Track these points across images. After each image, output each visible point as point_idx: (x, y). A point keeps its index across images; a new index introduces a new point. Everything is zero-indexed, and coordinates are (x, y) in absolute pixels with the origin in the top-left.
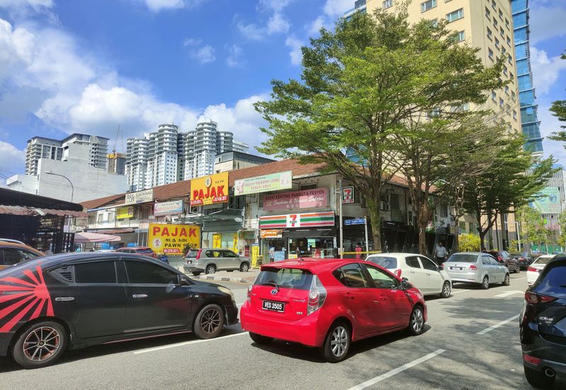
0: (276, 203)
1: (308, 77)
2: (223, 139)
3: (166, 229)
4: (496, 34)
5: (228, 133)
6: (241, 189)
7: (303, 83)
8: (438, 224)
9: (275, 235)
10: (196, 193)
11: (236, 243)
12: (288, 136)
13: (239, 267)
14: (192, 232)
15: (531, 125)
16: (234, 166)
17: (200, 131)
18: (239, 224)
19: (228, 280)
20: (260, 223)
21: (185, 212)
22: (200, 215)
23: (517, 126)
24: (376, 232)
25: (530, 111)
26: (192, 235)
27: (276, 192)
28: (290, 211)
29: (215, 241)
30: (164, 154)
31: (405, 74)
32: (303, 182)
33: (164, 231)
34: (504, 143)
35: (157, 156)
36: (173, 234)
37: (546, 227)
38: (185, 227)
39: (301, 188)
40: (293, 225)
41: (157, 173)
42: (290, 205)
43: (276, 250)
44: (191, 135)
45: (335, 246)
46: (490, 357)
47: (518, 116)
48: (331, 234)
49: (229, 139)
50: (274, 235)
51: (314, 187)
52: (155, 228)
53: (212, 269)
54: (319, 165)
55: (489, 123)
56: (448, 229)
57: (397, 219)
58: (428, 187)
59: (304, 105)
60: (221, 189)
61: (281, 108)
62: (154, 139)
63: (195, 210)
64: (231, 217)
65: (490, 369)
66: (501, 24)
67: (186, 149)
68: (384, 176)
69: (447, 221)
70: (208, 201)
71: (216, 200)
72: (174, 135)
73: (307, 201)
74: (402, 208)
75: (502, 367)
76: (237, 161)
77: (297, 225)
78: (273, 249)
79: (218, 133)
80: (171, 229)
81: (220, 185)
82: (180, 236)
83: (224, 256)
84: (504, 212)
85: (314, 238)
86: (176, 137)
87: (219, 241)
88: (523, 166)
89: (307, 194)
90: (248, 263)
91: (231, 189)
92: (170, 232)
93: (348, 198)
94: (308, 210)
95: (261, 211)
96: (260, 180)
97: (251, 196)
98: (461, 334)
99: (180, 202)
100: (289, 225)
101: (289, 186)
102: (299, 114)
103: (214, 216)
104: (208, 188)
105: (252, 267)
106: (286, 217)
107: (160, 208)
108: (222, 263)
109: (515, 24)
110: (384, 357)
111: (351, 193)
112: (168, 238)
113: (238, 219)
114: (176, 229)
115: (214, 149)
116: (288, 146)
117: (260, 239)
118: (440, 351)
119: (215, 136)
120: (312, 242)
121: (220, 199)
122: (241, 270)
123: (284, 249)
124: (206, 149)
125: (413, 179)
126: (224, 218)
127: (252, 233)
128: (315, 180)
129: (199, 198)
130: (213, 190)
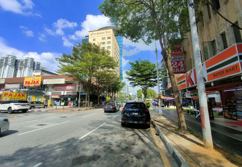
0: (58, 87)
1: (74, 55)
2: (36, 64)
3: (11, 94)
4: (116, 54)
5: (38, 63)
6: (46, 82)
7: (72, 56)
8: (102, 95)
9: (57, 97)
10: (26, 82)
11: (42, 99)
12: (66, 69)
13: (43, 107)
14: (23, 95)
15: (121, 74)
16: (41, 74)
17: (27, 60)
18: (44, 93)
19: (40, 111)
20: (52, 93)
21: (20, 88)
22: (27, 90)
23: (119, 74)
24: (88, 97)
25: (121, 71)
26: (23, 96)
27: (59, 84)
28: (63, 90)
29: (33, 98)
30: (8, 66)
31: (99, 60)
32: (68, 82)
33: (10, 95)
34: (117, 78)
35: (4, 66)
36: (14, 96)
37: (122, 96)
38: (20, 93)
39: (67, 84)
41: (3, 72)
42: (63, 88)
43: (57, 101)
44: (22, 61)
45: (76, 100)
46: (115, 123)
47: (119, 72)
48: (75, 97)
49: (39, 65)
51: (72, 84)
52: (5, 94)
53: (33, 108)
54: (74, 78)
55: (114, 73)
56: (104, 96)
57: (93, 93)
58: (101, 86)
59: (71, 61)
60: (38, 82)
61: (64, 61)
62: (3, 59)
63: (25, 88)
64: (41, 91)
65: (115, 124)
66: (117, 52)
67: (19, 65)
68: (92, 83)
69: (104, 94)
70: (32, 85)
71: (35, 85)
72: (14, 60)
73: (69, 87)
74: (94, 91)
75: (117, 124)
76: (42, 73)
77: (65, 94)
78: (56, 101)
79: (34, 62)
80: (14, 94)
81: (38, 80)
82: (18, 96)
83: (38, 103)
84: (115, 93)
86: (15, 61)
87: (35, 99)
88: (120, 83)
90: (47, 106)
91: (42, 82)
92: (13, 95)
94: (69, 90)
95: (53, 90)
96: (53, 80)
97: (49, 85)
98: (109, 119)
99: (19, 85)
100: (62, 94)
101: (64, 83)
102: (70, 63)
103: (34, 90)
104: (32, 81)
105: (48, 106)
106: (61, 92)
107: (7, 86)
108: (37, 106)
109: (120, 53)
110: (95, 125)
111: (82, 86)
112: (12, 97)
113: (44, 92)
114: (16, 94)
115: (32, 67)
116: (65, 72)
117: (51, 98)
118: (106, 123)
119: (33, 63)
120: (69, 99)
121: (37, 85)
122: (44, 108)
123: (60, 101)
124: (28, 67)
125: (98, 84)
126: (38, 91)
127: (49, 96)
128: (72, 82)
129: (28, 84)
130: (35, 82)
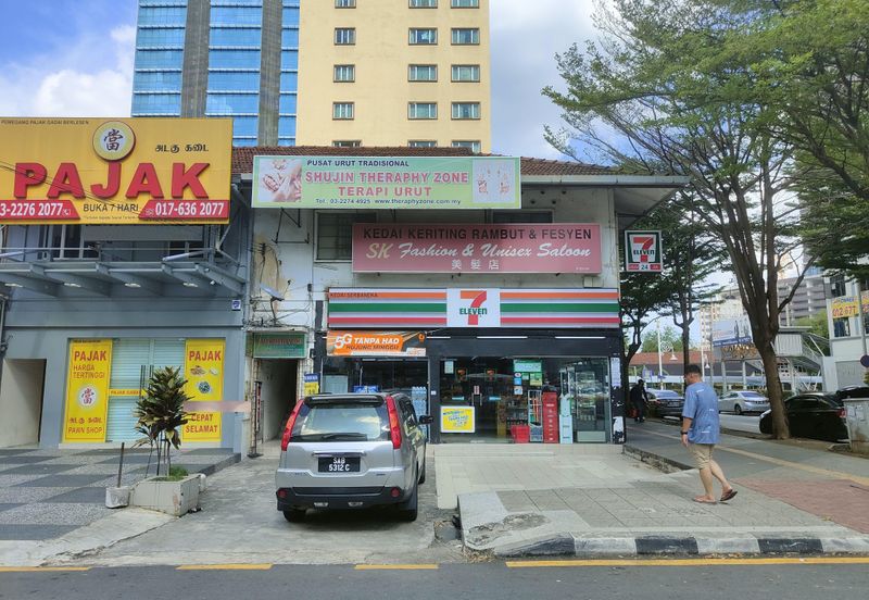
6: (285, 189)
28: (463, 279)
40: (473, 319)
42: (466, 260)
48: (602, 348)
50: (392, 347)
60: (187, 178)
70: (120, 213)
71: (159, 210)
77: (491, 318)
81: (190, 160)
85: (536, 360)
89: (532, 236)
93: (644, 259)
96: (385, 170)
100: (455, 319)
104: (115, 164)
106: (444, 296)
111: (653, 247)
120: (529, 370)
121: (185, 209)
127: (288, 339)
129: (53, 197)
130: (146, 173)
